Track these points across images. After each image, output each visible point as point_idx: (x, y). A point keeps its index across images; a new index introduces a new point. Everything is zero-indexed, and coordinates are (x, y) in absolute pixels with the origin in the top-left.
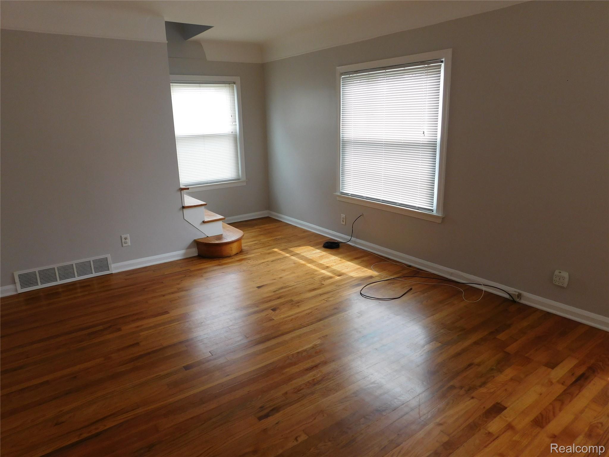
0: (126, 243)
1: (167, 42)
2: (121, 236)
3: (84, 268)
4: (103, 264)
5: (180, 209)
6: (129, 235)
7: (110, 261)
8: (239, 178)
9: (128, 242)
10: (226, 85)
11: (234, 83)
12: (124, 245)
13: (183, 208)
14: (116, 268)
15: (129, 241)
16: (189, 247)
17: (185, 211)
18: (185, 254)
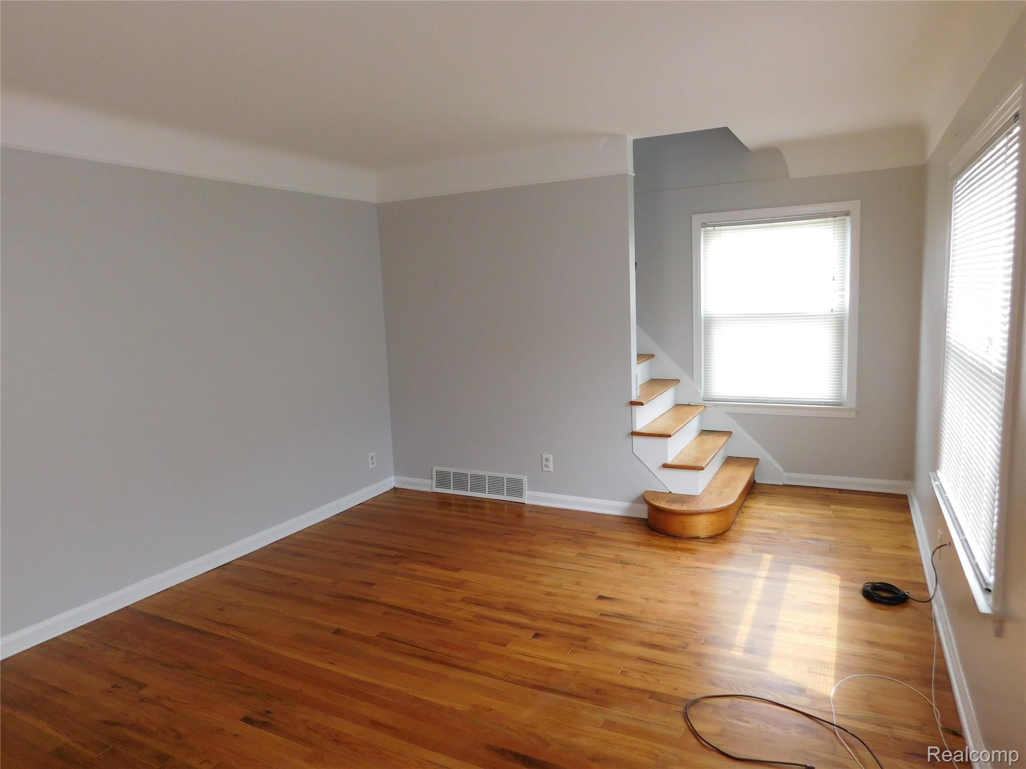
0: (547, 466)
1: (634, 174)
2: (542, 456)
3: (496, 485)
4: (516, 487)
5: (628, 435)
6: (551, 456)
7: (526, 485)
8: (841, 403)
9: (549, 466)
10: (828, 219)
11: (847, 214)
12: (545, 469)
13: (632, 434)
14: (531, 497)
15: (551, 464)
16: (636, 501)
17: (636, 439)
18: (629, 509)
